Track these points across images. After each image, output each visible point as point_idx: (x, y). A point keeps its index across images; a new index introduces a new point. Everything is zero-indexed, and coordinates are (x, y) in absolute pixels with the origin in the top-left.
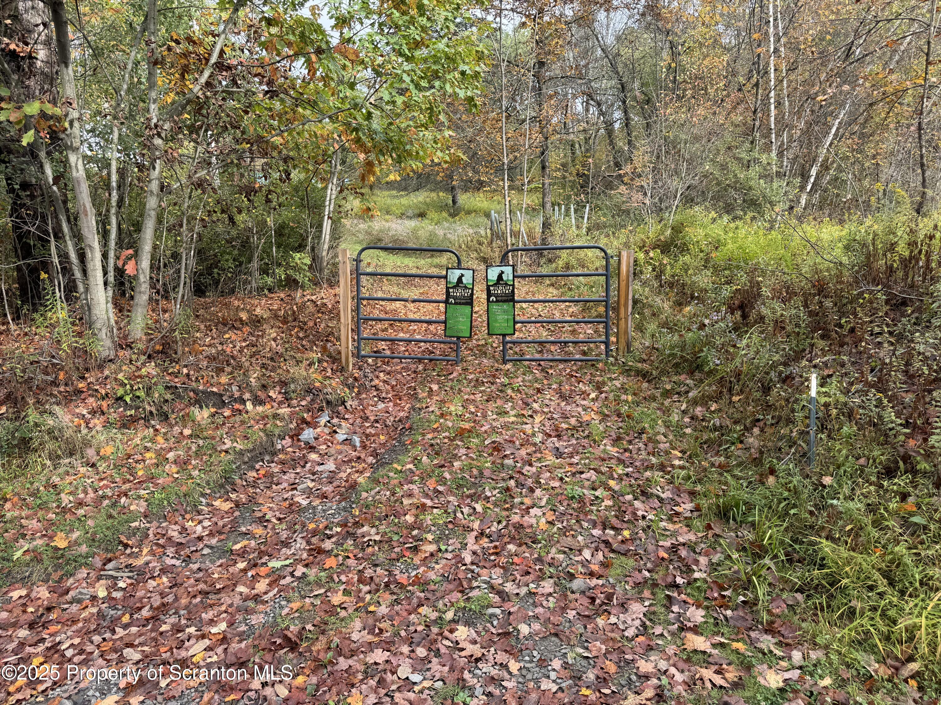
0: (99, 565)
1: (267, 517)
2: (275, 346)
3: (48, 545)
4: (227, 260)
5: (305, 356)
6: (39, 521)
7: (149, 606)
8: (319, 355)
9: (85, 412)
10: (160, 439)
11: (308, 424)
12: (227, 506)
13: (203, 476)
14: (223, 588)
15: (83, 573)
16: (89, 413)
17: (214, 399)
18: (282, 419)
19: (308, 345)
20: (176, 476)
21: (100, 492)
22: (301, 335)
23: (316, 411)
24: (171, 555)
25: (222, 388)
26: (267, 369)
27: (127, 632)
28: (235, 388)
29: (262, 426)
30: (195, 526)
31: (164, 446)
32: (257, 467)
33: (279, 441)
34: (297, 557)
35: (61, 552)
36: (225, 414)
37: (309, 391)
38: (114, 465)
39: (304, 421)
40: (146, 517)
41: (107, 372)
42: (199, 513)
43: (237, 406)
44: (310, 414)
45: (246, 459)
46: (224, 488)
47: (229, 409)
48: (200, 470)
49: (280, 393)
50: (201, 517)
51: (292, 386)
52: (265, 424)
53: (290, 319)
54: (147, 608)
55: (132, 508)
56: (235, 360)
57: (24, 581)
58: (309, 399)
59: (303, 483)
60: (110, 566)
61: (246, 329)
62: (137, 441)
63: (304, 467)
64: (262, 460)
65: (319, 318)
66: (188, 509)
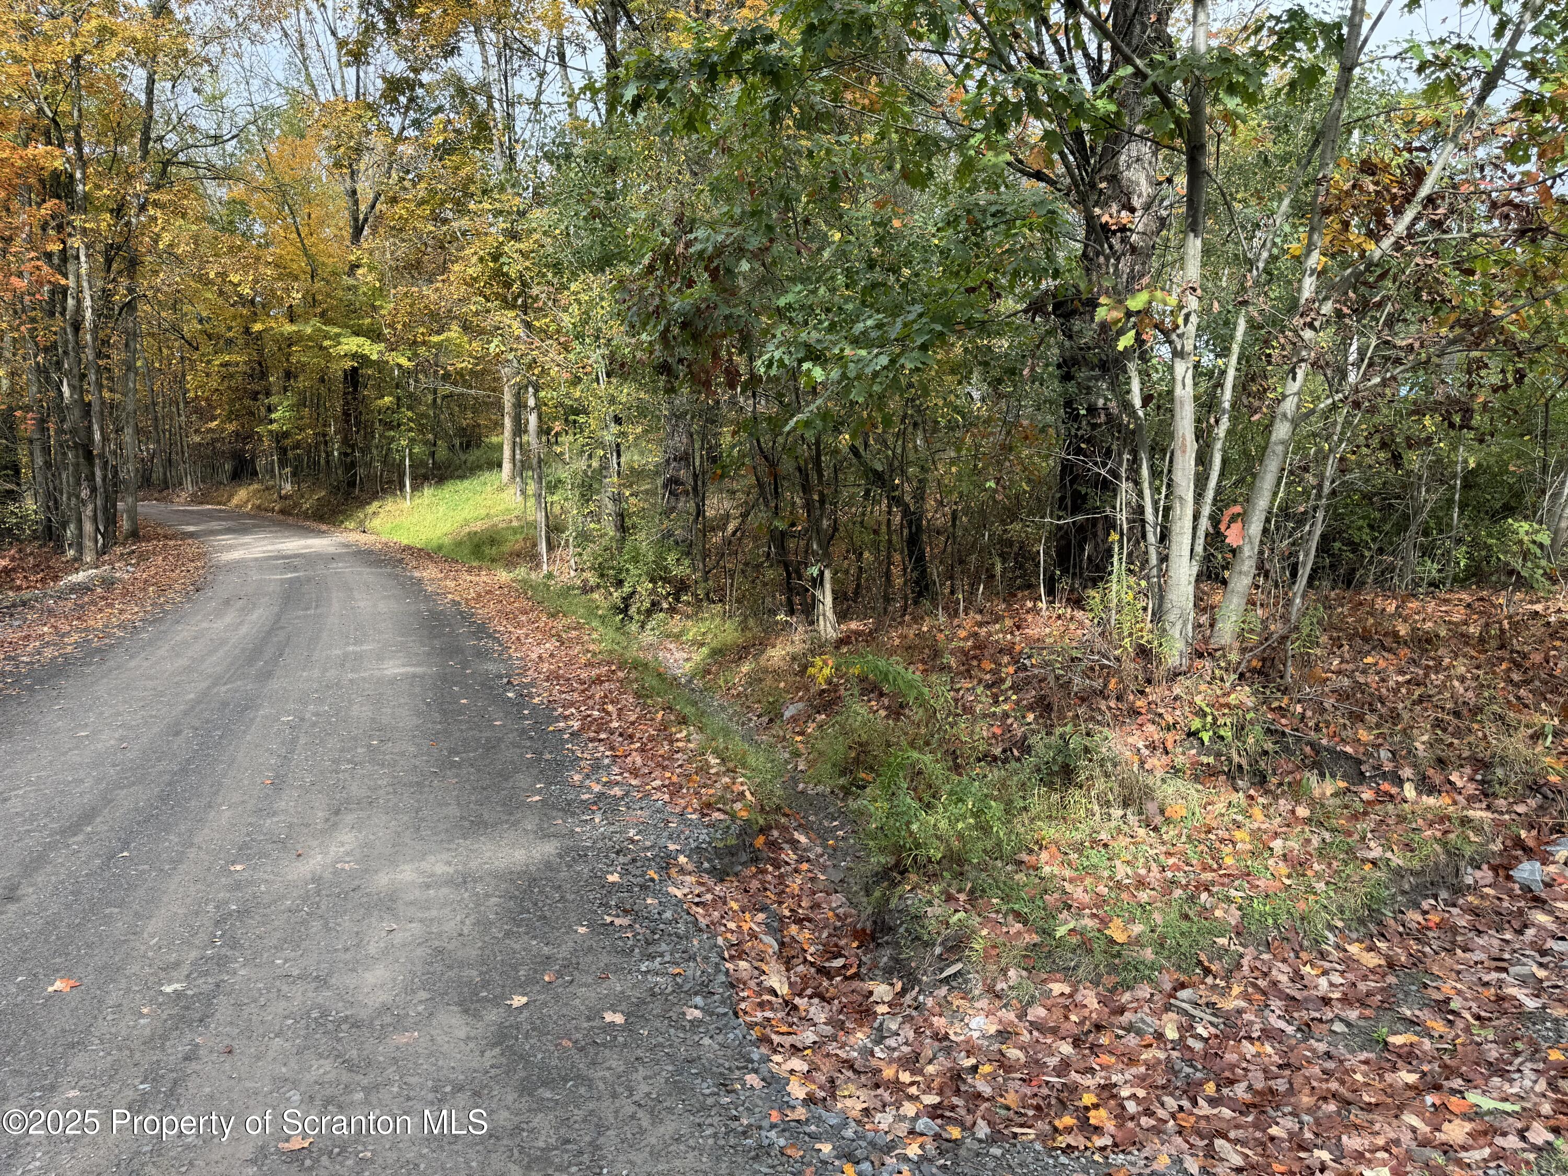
0: (1168, 986)
1: (1453, 1005)
2: (1462, 691)
3: (1099, 930)
4: (1360, 529)
5: (1524, 718)
6: (1086, 891)
7: (1245, 1084)
8: (1556, 721)
9: (1141, 745)
10: (1257, 812)
11: (1529, 852)
12: (1371, 960)
13: (1332, 894)
14: (1377, 1105)
15: (1144, 991)
16: (1146, 747)
17: (1346, 766)
18: (1479, 830)
19: (1529, 699)
20: (1288, 882)
21: (1169, 874)
22: (1516, 677)
23: (1546, 830)
24: (1278, 1012)
25: (1362, 749)
26: (1444, 730)
27: (1215, 1111)
28: (1384, 754)
29: (1438, 834)
30: (1318, 976)
31: (1263, 827)
32: (1425, 905)
33: (1469, 870)
34: (1528, 1105)
35: (1118, 948)
36: (1364, 796)
37: (1534, 788)
38: (1188, 837)
39: (1519, 843)
40: (1238, 934)
41: (1177, 690)
42: (1323, 955)
43: (1386, 786)
44: (1534, 833)
45: (1407, 887)
46: (1365, 926)
47: (1371, 788)
48: (1327, 883)
49: (1471, 779)
50: (1327, 965)
51: (1500, 772)
52: (1446, 832)
53: (1494, 643)
54: (1244, 1085)
55: (1218, 913)
56: (1383, 703)
57: (1068, 973)
58: (1532, 803)
59: (1519, 963)
60: (1184, 994)
61: (1404, 652)
62: (1220, 807)
63: (1520, 932)
64: (1435, 897)
65: (1555, 648)
66: (1306, 943)
